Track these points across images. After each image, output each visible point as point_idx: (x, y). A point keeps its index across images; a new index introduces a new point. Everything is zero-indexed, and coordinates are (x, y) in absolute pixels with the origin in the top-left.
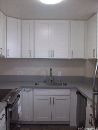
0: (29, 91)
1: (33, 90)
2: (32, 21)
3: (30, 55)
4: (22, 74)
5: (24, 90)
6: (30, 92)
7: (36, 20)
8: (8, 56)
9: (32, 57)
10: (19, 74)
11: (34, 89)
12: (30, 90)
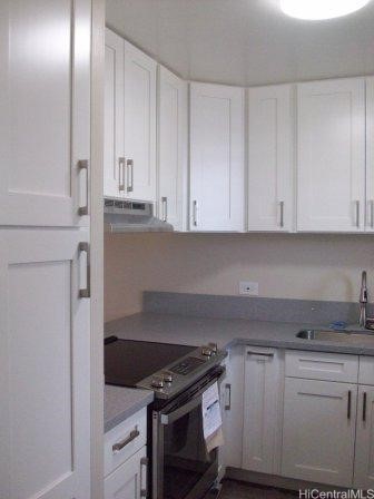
0: (267, 358)
1: (282, 357)
2: (286, 89)
3: (279, 221)
4: (254, 292)
5: (249, 353)
6: (269, 361)
7: (299, 85)
8: (195, 224)
9: (288, 228)
10: (243, 292)
11: (287, 352)
12: (271, 355)
